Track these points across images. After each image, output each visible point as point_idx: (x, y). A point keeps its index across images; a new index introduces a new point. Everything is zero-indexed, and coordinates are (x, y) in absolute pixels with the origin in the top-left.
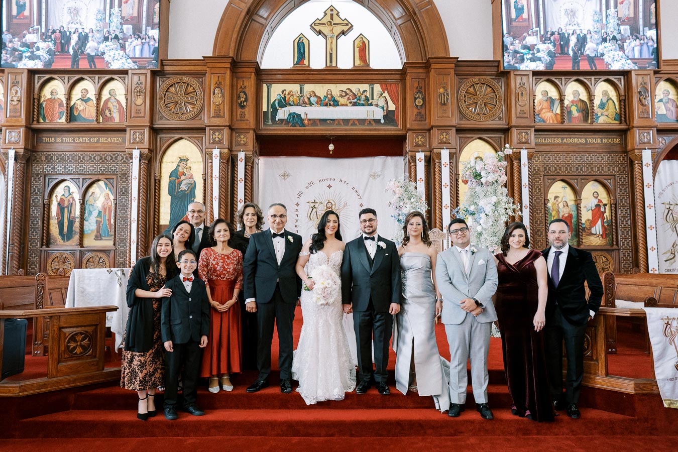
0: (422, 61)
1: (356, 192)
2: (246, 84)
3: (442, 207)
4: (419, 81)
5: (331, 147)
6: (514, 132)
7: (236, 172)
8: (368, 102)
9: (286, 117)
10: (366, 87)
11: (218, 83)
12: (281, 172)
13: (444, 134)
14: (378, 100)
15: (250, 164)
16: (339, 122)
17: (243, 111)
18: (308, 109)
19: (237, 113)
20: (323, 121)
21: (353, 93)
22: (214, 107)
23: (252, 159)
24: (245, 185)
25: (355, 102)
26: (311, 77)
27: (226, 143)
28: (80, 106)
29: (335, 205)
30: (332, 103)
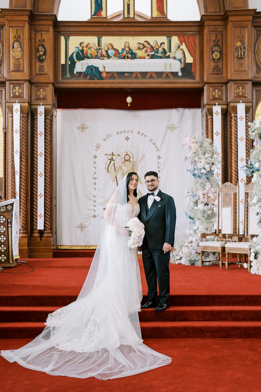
0: (220, 12)
1: (154, 144)
2: (44, 37)
3: (237, 160)
4: (216, 34)
5: (129, 100)
7: (35, 126)
8: (165, 55)
9: (84, 70)
10: (163, 39)
11: (17, 37)
12: (79, 124)
13: (241, 88)
14: (175, 52)
15: (49, 117)
16: (136, 75)
17: (42, 64)
18: (106, 61)
19: (35, 67)
20: (121, 74)
21: (151, 46)
22: (14, 61)
23: (52, 113)
24: (45, 139)
25: (153, 55)
26: (108, 29)
27: (26, 96)
29: (133, 157)
30: (129, 55)
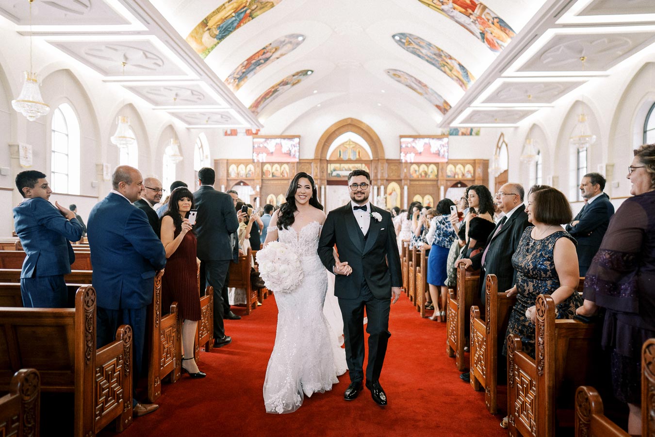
0: (377, 158)
2: (324, 165)
4: (376, 164)
6: (403, 181)
9: (335, 175)
13: (383, 181)
17: (323, 174)
18: (342, 172)
28: (275, 172)
